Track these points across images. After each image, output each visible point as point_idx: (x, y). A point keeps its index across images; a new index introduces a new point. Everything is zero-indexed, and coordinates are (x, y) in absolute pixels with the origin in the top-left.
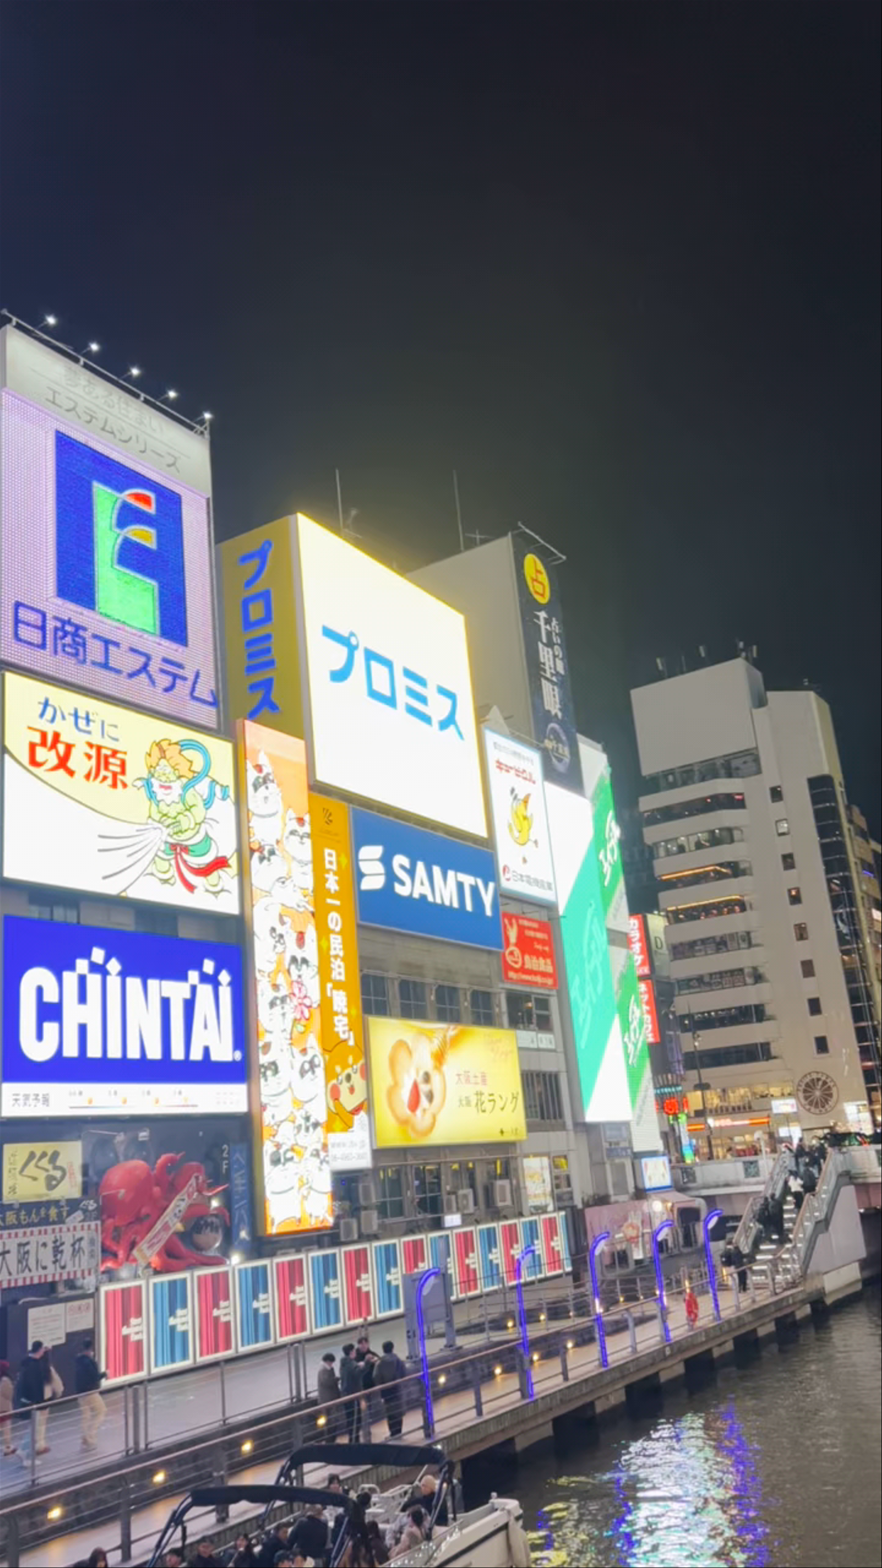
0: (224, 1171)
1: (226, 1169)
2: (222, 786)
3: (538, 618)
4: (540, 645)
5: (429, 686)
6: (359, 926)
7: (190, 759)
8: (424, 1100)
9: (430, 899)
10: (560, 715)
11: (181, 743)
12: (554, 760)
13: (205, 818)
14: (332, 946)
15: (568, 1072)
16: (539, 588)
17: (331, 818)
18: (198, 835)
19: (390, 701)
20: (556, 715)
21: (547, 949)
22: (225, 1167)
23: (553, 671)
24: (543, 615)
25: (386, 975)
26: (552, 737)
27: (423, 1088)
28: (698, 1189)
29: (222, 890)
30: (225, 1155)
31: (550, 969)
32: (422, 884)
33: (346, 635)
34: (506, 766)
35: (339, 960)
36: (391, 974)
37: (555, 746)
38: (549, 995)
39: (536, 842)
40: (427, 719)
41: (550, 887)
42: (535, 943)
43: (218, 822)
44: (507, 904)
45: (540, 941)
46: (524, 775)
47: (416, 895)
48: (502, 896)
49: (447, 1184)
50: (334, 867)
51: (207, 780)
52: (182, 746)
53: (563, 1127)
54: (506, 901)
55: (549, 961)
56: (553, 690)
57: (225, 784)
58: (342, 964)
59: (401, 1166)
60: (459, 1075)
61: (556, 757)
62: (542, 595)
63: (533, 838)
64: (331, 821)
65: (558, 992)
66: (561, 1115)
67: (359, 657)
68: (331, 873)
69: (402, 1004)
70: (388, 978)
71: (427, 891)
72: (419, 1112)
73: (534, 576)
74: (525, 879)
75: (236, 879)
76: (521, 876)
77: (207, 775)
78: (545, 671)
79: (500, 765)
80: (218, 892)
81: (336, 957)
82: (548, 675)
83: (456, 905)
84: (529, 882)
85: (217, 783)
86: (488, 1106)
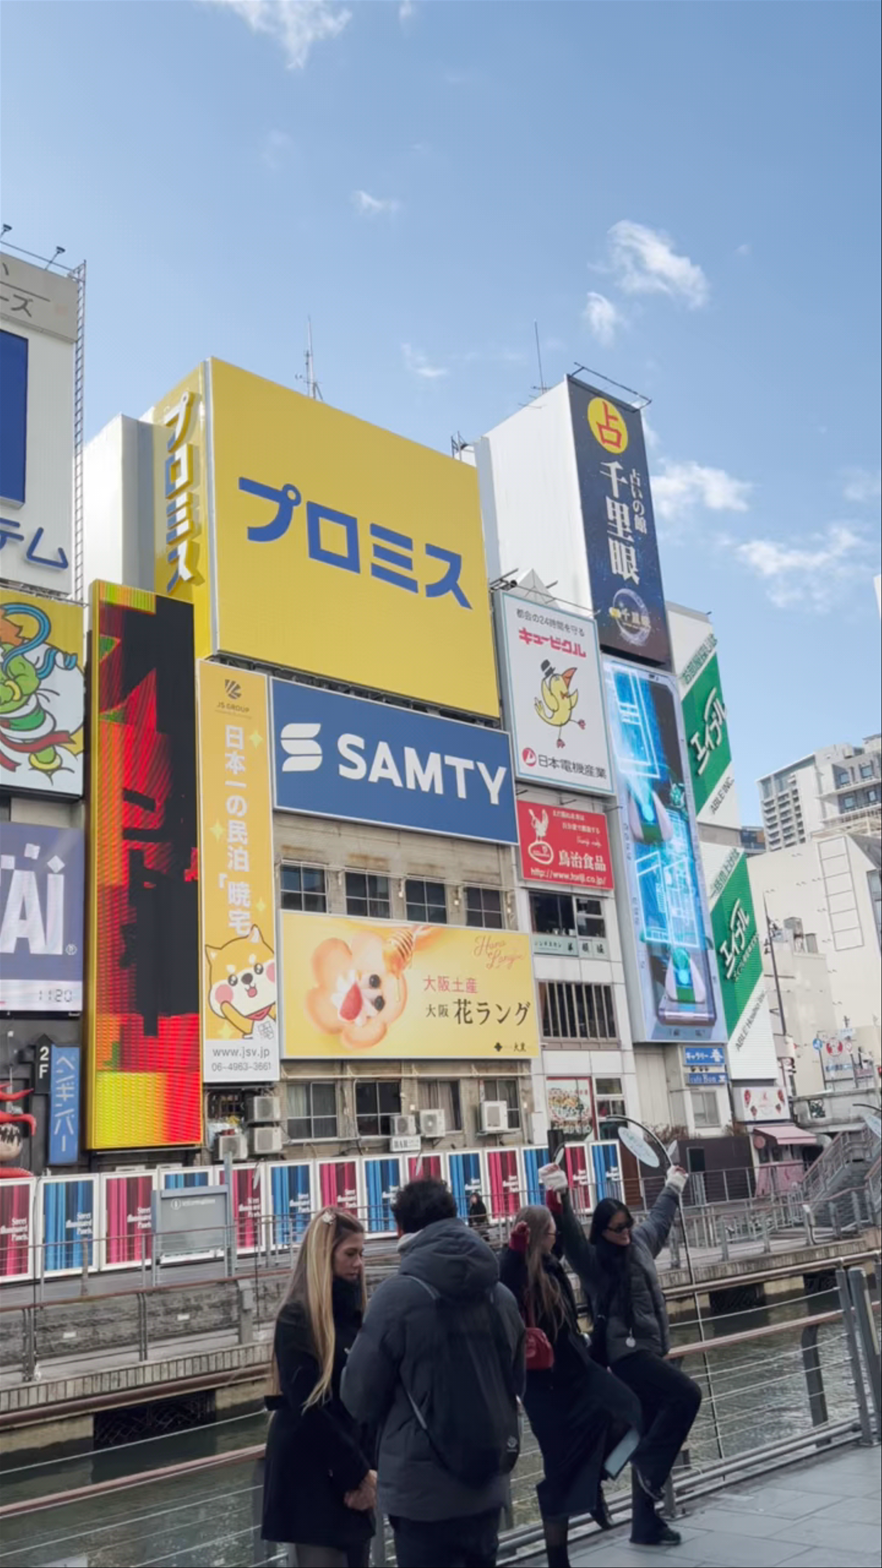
0: (41, 1076)
1: (44, 1074)
2: (65, 654)
3: (608, 470)
4: (609, 501)
5: (414, 546)
6: (276, 812)
7: (18, 624)
8: (368, 1008)
9: (398, 783)
10: (636, 579)
11: (6, 607)
12: (623, 631)
13: (37, 688)
14: (231, 832)
15: (627, 984)
16: (612, 436)
17: (238, 691)
18: (25, 707)
19: (351, 563)
20: (631, 579)
21: (598, 844)
22: (42, 1071)
23: (628, 530)
24: (614, 466)
25: (325, 867)
26: (621, 605)
27: (369, 994)
28: (826, 1125)
29: (59, 768)
30: (43, 1058)
31: (601, 867)
32: (385, 766)
33: (279, 487)
34: (536, 636)
35: (241, 848)
36: (334, 867)
37: (627, 615)
38: (603, 897)
39: (581, 723)
40: (411, 585)
41: (601, 773)
42: (578, 837)
43: (57, 694)
44: (526, 791)
45: (584, 835)
46: (567, 647)
47: (373, 778)
48: (519, 782)
49: (411, 1103)
50: (240, 746)
51: (43, 648)
52: (7, 610)
53: (618, 1046)
54: (522, 788)
55: (600, 858)
56: (628, 551)
57: (71, 652)
58: (246, 853)
59: (336, 1080)
60: (430, 981)
61: (627, 628)
62: (617, 444)
63: (576, 717)
64: (239, 695)
65: (616, 893)
66: (613, 1032)
67: (300, 514)
68: (235, 753)
69: (349, 901)
70: (328, 871)
71: (392, 773)
72: (359, 1020)
73: (604, 423)
74: (559, 764)
75: (81, 757)
76: (554, 761)
77: (44, 642)
78: (615, 530)
79: (525, 636)
80: (53, 771)
81: (236, 845)
82: (620, 534)
83: (439, 790)
84: (567, 768)
85: (59, 650)
86: (478, 1017)
